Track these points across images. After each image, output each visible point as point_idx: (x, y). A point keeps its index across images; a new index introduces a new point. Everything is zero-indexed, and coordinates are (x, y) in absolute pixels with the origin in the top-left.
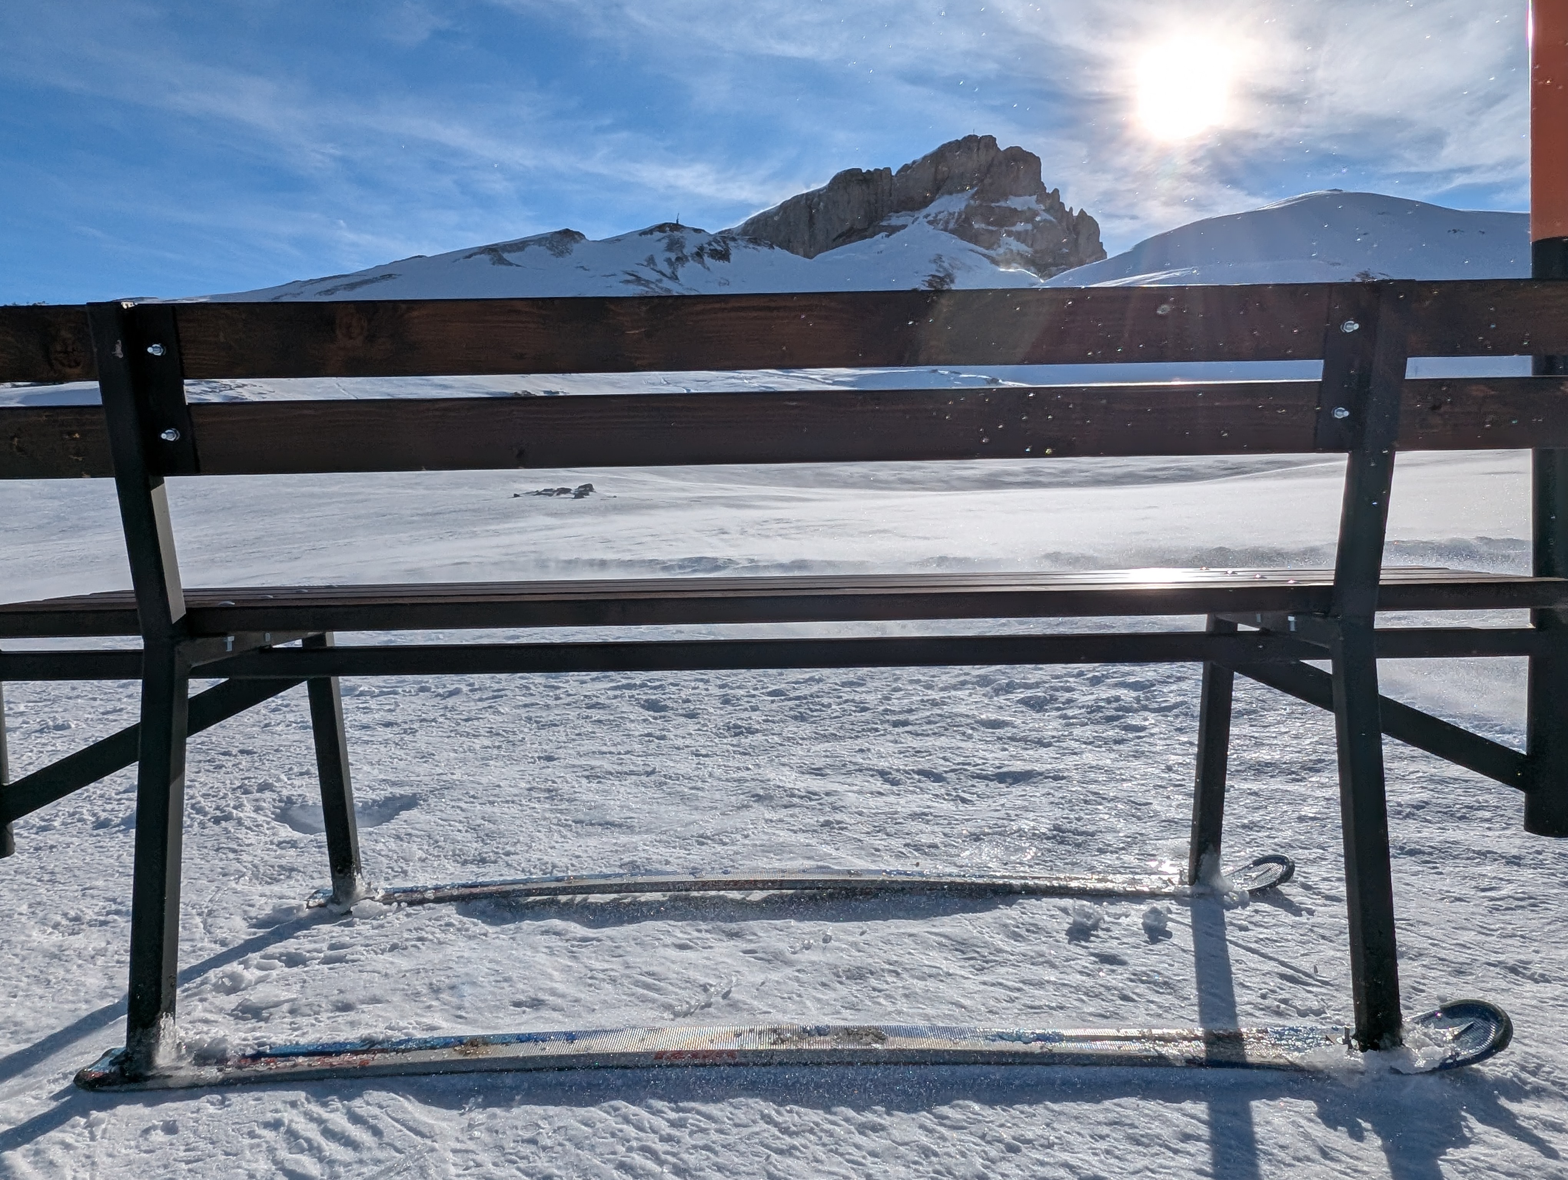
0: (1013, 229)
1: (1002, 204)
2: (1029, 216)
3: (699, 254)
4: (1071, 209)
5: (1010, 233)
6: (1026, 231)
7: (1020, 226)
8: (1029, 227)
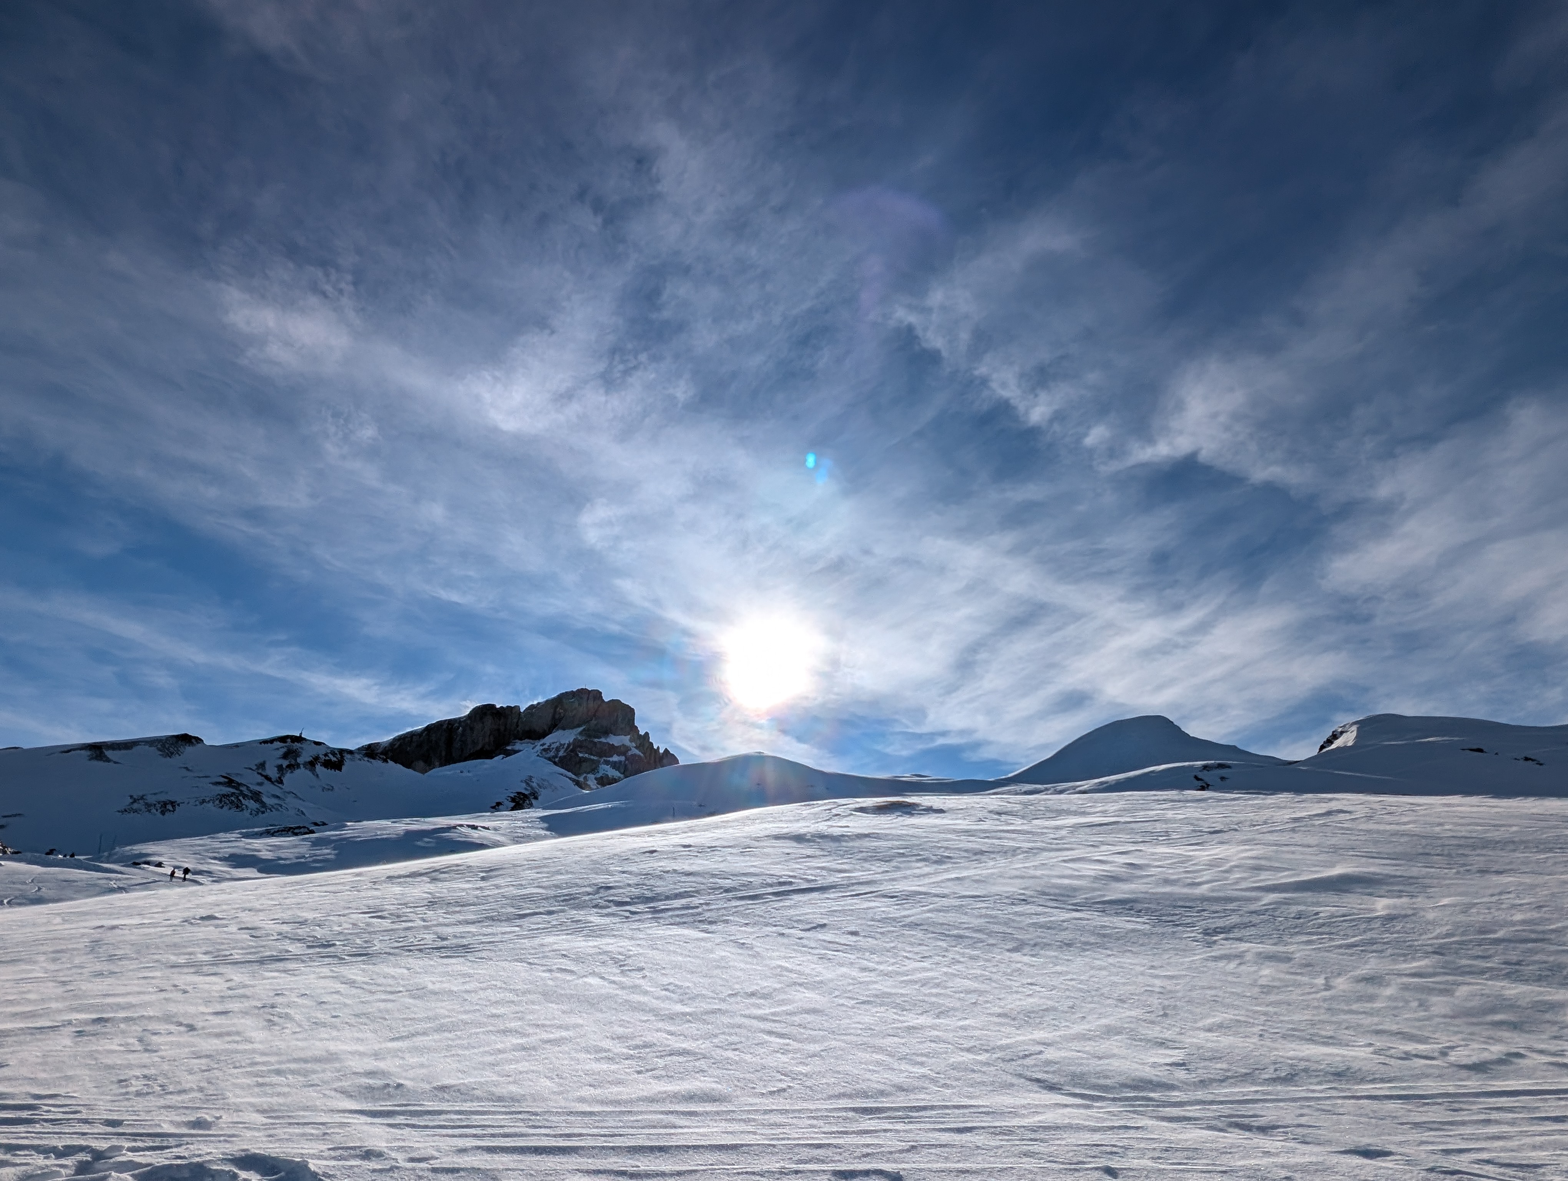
0: (611, 759)
1: (603, 740)
2: (622, 750)
3: (312, 764)
4: (658, 748)
5: (607, 763)
6: (620, 762)
7: (615, 758)
8: (623, 758)
